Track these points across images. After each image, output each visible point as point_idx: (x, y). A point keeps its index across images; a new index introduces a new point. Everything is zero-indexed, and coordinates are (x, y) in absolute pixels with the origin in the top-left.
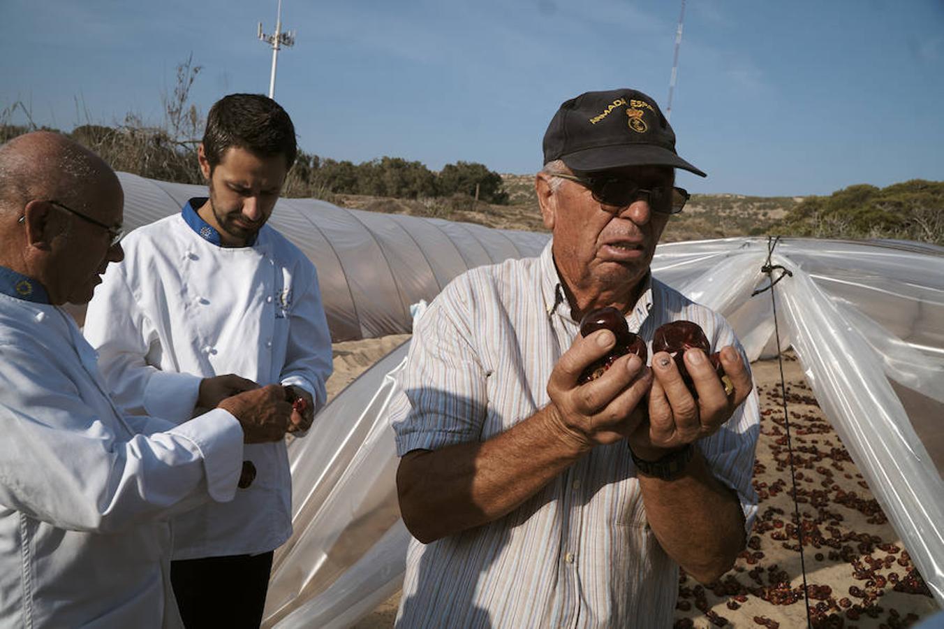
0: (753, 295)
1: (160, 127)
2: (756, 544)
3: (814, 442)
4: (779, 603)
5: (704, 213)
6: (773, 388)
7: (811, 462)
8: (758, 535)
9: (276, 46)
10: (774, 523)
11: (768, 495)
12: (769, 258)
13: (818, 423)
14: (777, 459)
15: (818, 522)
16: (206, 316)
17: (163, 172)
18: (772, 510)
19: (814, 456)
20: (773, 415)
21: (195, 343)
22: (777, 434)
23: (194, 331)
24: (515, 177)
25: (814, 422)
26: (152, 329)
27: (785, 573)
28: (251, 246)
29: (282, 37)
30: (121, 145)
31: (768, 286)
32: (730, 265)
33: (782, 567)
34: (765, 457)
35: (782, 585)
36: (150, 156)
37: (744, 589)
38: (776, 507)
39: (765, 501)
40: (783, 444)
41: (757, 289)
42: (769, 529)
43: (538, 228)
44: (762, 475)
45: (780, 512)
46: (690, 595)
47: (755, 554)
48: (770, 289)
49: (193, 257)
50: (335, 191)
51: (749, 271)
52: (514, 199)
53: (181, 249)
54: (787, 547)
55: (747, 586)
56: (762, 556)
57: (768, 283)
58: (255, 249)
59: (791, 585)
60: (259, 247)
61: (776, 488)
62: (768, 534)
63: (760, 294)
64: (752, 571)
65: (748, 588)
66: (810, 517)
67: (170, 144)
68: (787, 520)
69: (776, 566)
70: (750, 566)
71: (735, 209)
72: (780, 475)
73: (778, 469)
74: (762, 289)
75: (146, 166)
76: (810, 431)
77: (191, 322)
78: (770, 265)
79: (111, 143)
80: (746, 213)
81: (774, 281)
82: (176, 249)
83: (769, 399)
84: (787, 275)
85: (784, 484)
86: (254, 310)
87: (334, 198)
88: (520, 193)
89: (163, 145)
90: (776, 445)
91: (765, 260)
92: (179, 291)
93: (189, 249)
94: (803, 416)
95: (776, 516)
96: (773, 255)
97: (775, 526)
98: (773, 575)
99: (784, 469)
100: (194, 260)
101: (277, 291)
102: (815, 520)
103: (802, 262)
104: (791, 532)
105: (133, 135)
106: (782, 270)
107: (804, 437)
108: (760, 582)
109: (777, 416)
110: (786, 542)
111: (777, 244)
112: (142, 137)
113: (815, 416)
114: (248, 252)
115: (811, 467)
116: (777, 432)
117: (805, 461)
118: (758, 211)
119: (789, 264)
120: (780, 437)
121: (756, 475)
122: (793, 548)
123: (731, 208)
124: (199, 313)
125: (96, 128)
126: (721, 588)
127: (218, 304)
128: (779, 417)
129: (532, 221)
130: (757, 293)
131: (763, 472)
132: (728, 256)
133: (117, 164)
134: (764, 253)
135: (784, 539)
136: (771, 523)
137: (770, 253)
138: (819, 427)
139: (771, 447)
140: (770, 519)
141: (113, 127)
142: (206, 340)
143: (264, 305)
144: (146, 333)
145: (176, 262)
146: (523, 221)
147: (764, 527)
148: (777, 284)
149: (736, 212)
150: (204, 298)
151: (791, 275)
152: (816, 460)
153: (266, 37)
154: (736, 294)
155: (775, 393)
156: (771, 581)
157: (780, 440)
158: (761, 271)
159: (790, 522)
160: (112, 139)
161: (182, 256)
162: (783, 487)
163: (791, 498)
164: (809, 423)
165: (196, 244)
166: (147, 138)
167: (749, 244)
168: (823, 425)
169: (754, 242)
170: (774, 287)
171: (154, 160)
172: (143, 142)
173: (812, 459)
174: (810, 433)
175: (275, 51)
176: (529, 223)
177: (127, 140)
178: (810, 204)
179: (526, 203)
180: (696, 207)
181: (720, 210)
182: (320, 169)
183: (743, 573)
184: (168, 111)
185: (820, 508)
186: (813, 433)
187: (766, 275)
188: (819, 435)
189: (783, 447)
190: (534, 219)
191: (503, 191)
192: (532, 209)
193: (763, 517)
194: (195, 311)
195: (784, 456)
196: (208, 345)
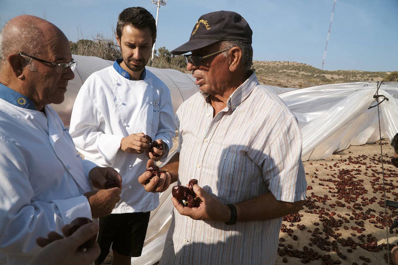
0: (369, 109)
1: (111, 40)
2: (362, 224)
3: (391, 181)
4: (371, 251)
5: (344, 79)
6: (373, 156)
7: (389, 190)
8: (363, 220)
9: (158, 6)
10: (370, 215)
11: (368, 203)
12: (377, 91)
13: (393, 173)
14: (373, 188)
15: (391, 216)
16: (124, 110)
17: (111, 58)
18: (370, 210)
19: (391, 187)
20: (372, 168)
21: (120, 122)
22: (374, 177)
23: (120, 117)
24: (258, 62)
25: (392, 172)
26: (101, 116)
27: (375, 238)
28: (143, 79)
29: (161, 2)
30: (95, 47)
31: (376, 104)
32: (357, 94)
33: (373, 235)
34: (368, 186)
35: (373, 243)
36: (106, 51)
37: (356, 244)
38: (372, 209)
39: (367, 206)
40: (376, 181)
41: (371, 106)
42: (368, 218)
43: (268, 84)
44: (366, 194)
45: (374, 211)
46: (330, 245)
47: (361, 229)
48: (377, 106)
49: (118, 84)
50: (181, 67)
51: (367, 97)
52: (258, 71)
53: (113, 81)
54: (376, 226)
55: (357, 242)
56: (364, 230)
57: (376, 103)
58: (144, 81)
59: (377, 243)
60: (146, 80)
61: (373, 200)
62: (368, 220)
63: (372, 108)
64: (360, 236)
65: (357, 244)
66: (388, 214)
67: (114, 46)
68: (377, 215)
69: (371, 235)
70: (359, 234)
71: (358, 77)
72: (375, 195)
73: (373, 192)
74: (374, 106)
75: (105, 55)
76: (389, 176)
77: (118, 113)
78: (378, 95)
79: (91, 46)
80: (363, 79)
81: (379, 103)
82: (111, 81)
83: (370, 161)
84: (386, 100)
85: (376, 199)
86: (145, 108)
87: (181, 70)
88: (260, 69)
89: (111, 47)
90: (373, 181)
91: (375, 92)
92: (113, 99)
93: (117, 81)
94: (387, 169)
95: (372, 213)
96: (379, 90)
97: (371, 217)
98: (369, 238)
99: (377, 192)
100: (119, 86)
101: (154, 100)
102: (390, 215)
103: (393, 94)
104: (378, 220)
105: (100, 42)
106: (383, 98)
107: (386, 179)
108: (363, 241)
109: (374, 169)
110: (376, 224)
111: (381, 85)
112: (103, 43)
113: (392, 169)
114: (142, 82)
115: (389, 192)
116: (374, 175)
117: (387, 189)
118: (369, 78)
119: (387, 95)
120: (375, 178)
121: (363, 194)
122: (379, 227)
123: (356, 76)
124: (121, 109)
125: (85, 40)
126: (345, 243)
127: (130, 105)
128: (375, 169)
129: (265, 81)
130: (371, 107)
131: (367, 193)
132: (356, 90)
133: (93, 54)
134: (374, 89)
135: (375, 223)
136: (369, 216)
137: (378, 89)
138: (394, 174)
139: (370, 182)
140: (369, 214)
141: (92, 40)
142: (125, 120)
143: (149, 106)
144: (99, 118)
145: (111, 86)
146: (261, 81)
147: (366, 218)
148: (381, 104)
149: (358, 78)
150: (124, 102)
151: (388, 100)
152: (392, 189)
153: (155, 2)
154: (360, 108)
155: (373, 158)
156: (368, 241)
157: (375, 179)
158: (373, 98)
159: (379, 216)
160: (92, 44)
161: (114, 84)
162: (376, 200)
163: (379, 205)
164: (389, 173)
165: (120, 79)
166: (105, 44)
167: (367, 85)
168: (396, 174)
169: (370, 84)
170: (379, 105)
171: (108, 53)
172: (104, 45)
173: (390, 189)
174: (390, 177)
175: (158, 8)
176: (264, 82)
177: (97, 45)
178: (393, 75)
179: (263, 73)
180: (340, 76)
181: (351, 78)
182: (175, 58)
183: (355, 237)
184: (114, 33)
185: (393, 210)
186: (391, 177)
187: (375, 99)
188: (394, 178)
189: (376, 182)
190: (266, 80)
191: (253, 68)
192: (265, 76)
193: (366, 213)
194: (120, 108)
195: (376, 187)
196: (126, 123)
